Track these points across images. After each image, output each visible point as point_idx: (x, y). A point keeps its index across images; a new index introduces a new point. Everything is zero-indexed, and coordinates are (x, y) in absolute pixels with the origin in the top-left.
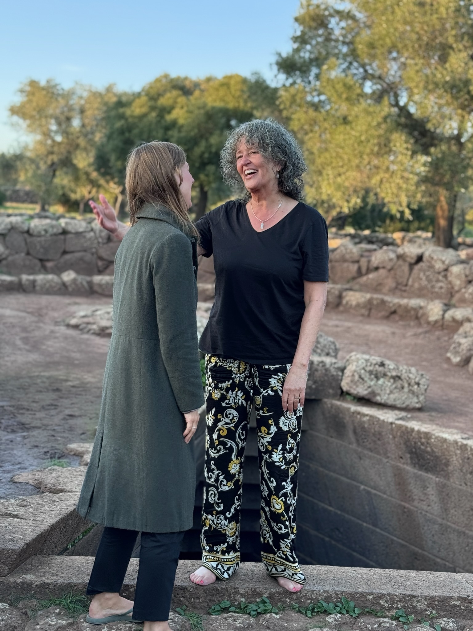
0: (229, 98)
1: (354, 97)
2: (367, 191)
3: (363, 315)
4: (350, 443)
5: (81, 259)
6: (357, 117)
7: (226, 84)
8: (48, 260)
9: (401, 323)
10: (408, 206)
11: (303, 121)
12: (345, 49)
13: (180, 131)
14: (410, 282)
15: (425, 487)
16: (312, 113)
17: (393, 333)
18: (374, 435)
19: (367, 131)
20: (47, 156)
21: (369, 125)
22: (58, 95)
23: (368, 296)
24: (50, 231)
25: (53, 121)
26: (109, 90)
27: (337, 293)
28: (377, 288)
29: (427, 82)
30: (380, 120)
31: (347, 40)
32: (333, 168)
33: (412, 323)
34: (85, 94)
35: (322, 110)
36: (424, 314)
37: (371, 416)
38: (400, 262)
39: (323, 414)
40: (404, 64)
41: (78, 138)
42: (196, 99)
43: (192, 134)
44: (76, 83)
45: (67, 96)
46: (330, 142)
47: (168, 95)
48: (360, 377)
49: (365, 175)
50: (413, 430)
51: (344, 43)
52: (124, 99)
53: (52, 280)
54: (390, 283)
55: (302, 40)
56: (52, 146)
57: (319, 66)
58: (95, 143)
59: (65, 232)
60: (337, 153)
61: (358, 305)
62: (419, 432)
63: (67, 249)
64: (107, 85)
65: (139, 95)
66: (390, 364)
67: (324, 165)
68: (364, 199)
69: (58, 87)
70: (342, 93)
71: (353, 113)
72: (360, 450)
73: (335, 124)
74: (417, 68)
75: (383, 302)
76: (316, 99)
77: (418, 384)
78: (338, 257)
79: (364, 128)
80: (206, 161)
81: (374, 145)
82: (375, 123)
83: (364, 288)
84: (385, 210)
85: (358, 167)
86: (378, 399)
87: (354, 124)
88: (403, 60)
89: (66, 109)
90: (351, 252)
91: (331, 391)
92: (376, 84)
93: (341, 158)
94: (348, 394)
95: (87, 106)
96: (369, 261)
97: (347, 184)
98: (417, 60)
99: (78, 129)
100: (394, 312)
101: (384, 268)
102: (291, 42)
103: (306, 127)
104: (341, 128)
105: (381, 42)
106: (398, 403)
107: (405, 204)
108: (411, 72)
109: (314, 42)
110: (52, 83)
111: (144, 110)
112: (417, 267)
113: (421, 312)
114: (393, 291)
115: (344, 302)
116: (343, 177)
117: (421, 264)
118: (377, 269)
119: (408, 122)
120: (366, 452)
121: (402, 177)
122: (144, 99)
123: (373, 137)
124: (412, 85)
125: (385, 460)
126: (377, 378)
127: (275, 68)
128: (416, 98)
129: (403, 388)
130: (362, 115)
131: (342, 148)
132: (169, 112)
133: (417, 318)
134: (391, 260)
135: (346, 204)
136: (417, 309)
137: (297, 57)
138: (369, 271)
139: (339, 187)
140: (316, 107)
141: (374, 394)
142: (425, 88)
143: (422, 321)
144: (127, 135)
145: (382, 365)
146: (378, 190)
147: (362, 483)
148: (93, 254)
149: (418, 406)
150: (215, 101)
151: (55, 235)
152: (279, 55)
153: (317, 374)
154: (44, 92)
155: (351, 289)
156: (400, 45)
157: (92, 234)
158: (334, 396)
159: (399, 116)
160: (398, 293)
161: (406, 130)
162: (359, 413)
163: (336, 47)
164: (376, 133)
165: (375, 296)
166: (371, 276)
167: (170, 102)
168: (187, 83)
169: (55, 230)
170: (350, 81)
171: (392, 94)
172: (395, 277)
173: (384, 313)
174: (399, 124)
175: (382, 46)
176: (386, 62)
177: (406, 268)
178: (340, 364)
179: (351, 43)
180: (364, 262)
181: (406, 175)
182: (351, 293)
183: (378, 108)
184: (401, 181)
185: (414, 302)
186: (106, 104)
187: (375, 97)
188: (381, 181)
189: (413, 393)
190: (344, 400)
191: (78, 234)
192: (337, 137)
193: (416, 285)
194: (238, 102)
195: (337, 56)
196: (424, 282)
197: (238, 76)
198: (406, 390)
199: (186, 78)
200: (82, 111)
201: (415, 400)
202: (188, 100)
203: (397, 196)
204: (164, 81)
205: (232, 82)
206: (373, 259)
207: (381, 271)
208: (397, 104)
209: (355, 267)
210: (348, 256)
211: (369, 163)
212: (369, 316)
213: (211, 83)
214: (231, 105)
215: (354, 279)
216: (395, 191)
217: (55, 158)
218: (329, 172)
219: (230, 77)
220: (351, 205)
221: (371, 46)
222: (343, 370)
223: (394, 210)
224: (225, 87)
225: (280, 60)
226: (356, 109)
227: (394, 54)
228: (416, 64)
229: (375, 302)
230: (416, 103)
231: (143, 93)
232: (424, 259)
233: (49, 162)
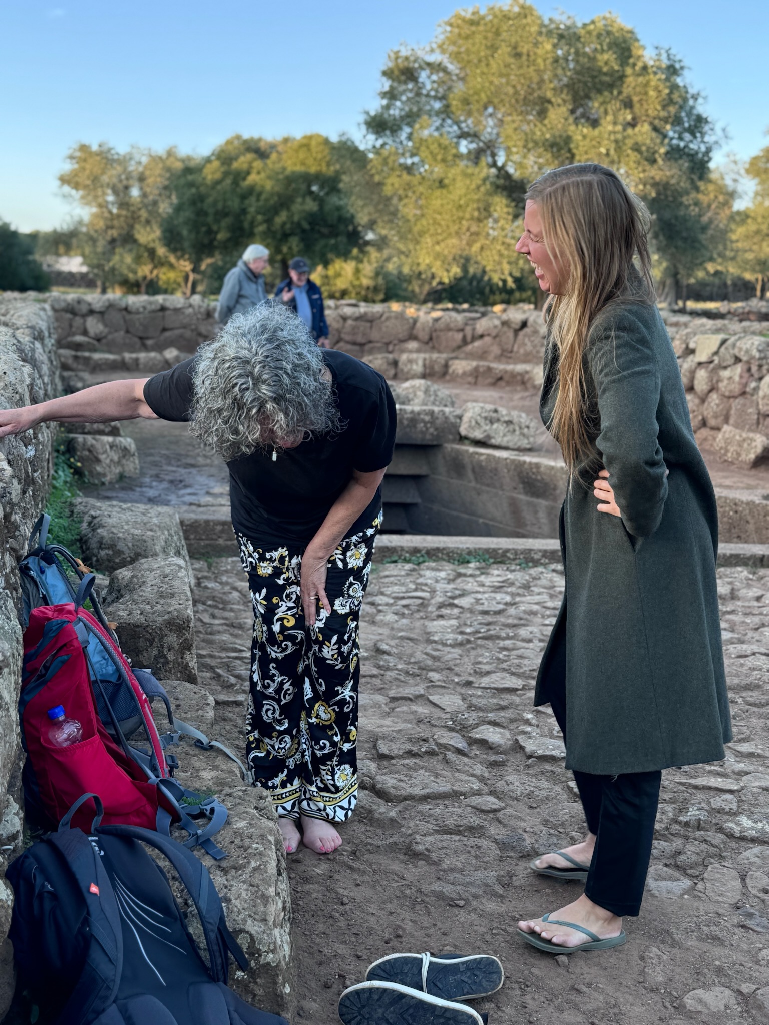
0: (310, 161)
1: (450, 158)
2: (467, 260)
3: (469, 383)
4: (470, 482)
5: (181, 336)
6: (454, 180)
7: (306, 144)
8: (148, 338)
9: (508, 389)
10: (511, 275)
11: (396, 185)
12: (437, 105)
13: (258, 200)
14: (515, 349)
15: (536, 512)
16: (405, 177)
17: (501, 398)
18: (491, 471)
19: (465, 195)
20: (105, 231)
21: (468, 188)
22: (113, 160)
23: (474, 364)
24: (149, 308)
25: (109, 191)
26: (170, 153)
27: (443, 362)
28: (482, 355)
29: (526, 141)
30: (479, 182)
31: (439, 95)
32: (431, 236)
33: (519, 388)
34: (144, 160)
35: (416, 173)
36: (530, 379)
37: (488, 455)
38: (505, 329)
39: (444, 458)
40: (501, 121)
41: (139, 209)
42: (274, 163)
43: (272, 202)
44: (133, 147)
45: (123, 161)
46: (427, 207)
47: (242, 159)
48: (477, 423)
49: (464, 242)
50: (525, 462)
51: (436, 98)
52: (192, 164)
53: (155, 358)
54: (496, 350)
55: (391, 95)
56: (112, 220)
57: (410, 125)
58: (159, 215)
59: (163, 309)
60: (434, 220)
61: (464, 374)
62: (530, 464)
63: (167, 326)
64: (167, 148)
65: (208, 160)
66: (503, 411)
67: (421, 234)
68: (465, 269)
69: (113, 152)
70: (437, 154)
71: (450, 175)
72: (478, 486)
73: (430, 187)
74: (515, 125)
75: (489, 369)
76: (409, 161)
77: (528, 427)
78: (442, 326)
79: (463, 191)
80: (288, 232)
81: (473, 210)
82: (473, 186)
83: (470, 356)
84: (486, 278)
85: (457, 233)
86: (493, 442)
87: (451, 188)
88: (499, 116)
89: (123, 177)
90: (456, 321)
91: (450, 437)
92: (471, 142)
93: (439, 224)
94: (466, 438)
95: (147, 173)
96: (474, 329)
97: (446, 252)
98: (515, 117)
99: (139, 200)
100: (500, 379)
101: (489, 335)
102: (379, 98)
103: (401, 192)
104: (438, 193)
105: (476, 97)
106: (511, 445)
107: (506, 272)
108: (509, 129)
109: (404, 98)
110: (105, 148)
111: (218, 176)
112: (521, 333)
113: (527, 377)
114: (498, 358)
115: (450, 371)
116: (442, 245)
117: (527, 330)
118: (481, 336)
119: (507, 183)
120: (484, 488)
121: (503, 243)
122: (216, 164)
123: (473, 201)
124: (510, 144)
125: (500, 493)
126: (492, 423)
127: (364, 128)
128: (516, 158)
129: (514, 431)
130: (459, 178)
131: (440, 213)
132: (244, 179)
133: (523, 383)
134: (495, 327)
135: (445, 274)
136: (522, 375)
137: (386, 116)
138: (474, 338)
139: (437, 256)
140: (409, 169)
141: (489, 437)
142: (525, 146)
143: (529, 385)
144: (199, 205)
145: (496, 411)
146: (479, 258)
147: (480, 516)
148: (192, 331)
149: (528, 447)
150: (295, 164)
151: (154, 311)
152: (367, 113)
153: (438, 422)
154: (98, 158)
155: (456, 358)
156: (496, 100)
157: (190, 310)
158: (453, 441)
159: (498, 177)
160: (503, 360)
161: (505, 193)
162: (477, 453)
163: (428, 103)
164: (476, 197)
165: (482, 363)
166: (477, 344)
167: (245, 166)
168: (262, 145)
169: (153, 307)
170: (445, 141)
171: (488, 152)
172: (500, 344)
173: (490, 380)
174: (497, 187)
175: (478, 101)
176: (482, 118)
177: (511, 334)
178: (458, 412)
179: (443, 98)
180: (468, 330)
181: (508, 240)
182: (457, 362)
183: (477, 170)
184: (502, 248)
185: (520, 368)
186: (168, 169)
187: (472, 157)
188: (482, 248)
189: (523, 435)
190: (463, 444)
191: (177, 310)
192: (434, 202)
193: (522, 351)
194: (320, 165)
195: (429, 113)
196: (529, 347)
197: (319, 136)
198: (517, 433)
199: (260, 140)
200: (142, 179)
201: (526, 441)
202: (266, 164)
203: (500, 263)
204: (236, 142)
205: (314, 143)
206: (478, 326)
207: (487, 339)
208: (494, 164)
209: (459, 336)
210: (452, 325)
211: (468, 229)
212: (475, 384)
213: (289, 144)
214: (313, 170)
215: (459, 347)
216: (496, 258)
217: (114, 233)
218: (428, 240)
219: (310, 138)
220: (451, 274)
221: (466, 101)
222: (460, 418)
223: (496, 278)
224: (305, 149)
225: (369, 119)
226: (453, 171)
227: (490, 110)
228: (513, 121)
229: (481, 370)
230: (514, 162)
231: (213, 158)
232: (529, 324)
233: (108, 238)
